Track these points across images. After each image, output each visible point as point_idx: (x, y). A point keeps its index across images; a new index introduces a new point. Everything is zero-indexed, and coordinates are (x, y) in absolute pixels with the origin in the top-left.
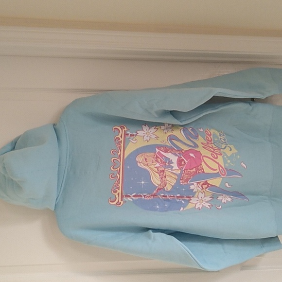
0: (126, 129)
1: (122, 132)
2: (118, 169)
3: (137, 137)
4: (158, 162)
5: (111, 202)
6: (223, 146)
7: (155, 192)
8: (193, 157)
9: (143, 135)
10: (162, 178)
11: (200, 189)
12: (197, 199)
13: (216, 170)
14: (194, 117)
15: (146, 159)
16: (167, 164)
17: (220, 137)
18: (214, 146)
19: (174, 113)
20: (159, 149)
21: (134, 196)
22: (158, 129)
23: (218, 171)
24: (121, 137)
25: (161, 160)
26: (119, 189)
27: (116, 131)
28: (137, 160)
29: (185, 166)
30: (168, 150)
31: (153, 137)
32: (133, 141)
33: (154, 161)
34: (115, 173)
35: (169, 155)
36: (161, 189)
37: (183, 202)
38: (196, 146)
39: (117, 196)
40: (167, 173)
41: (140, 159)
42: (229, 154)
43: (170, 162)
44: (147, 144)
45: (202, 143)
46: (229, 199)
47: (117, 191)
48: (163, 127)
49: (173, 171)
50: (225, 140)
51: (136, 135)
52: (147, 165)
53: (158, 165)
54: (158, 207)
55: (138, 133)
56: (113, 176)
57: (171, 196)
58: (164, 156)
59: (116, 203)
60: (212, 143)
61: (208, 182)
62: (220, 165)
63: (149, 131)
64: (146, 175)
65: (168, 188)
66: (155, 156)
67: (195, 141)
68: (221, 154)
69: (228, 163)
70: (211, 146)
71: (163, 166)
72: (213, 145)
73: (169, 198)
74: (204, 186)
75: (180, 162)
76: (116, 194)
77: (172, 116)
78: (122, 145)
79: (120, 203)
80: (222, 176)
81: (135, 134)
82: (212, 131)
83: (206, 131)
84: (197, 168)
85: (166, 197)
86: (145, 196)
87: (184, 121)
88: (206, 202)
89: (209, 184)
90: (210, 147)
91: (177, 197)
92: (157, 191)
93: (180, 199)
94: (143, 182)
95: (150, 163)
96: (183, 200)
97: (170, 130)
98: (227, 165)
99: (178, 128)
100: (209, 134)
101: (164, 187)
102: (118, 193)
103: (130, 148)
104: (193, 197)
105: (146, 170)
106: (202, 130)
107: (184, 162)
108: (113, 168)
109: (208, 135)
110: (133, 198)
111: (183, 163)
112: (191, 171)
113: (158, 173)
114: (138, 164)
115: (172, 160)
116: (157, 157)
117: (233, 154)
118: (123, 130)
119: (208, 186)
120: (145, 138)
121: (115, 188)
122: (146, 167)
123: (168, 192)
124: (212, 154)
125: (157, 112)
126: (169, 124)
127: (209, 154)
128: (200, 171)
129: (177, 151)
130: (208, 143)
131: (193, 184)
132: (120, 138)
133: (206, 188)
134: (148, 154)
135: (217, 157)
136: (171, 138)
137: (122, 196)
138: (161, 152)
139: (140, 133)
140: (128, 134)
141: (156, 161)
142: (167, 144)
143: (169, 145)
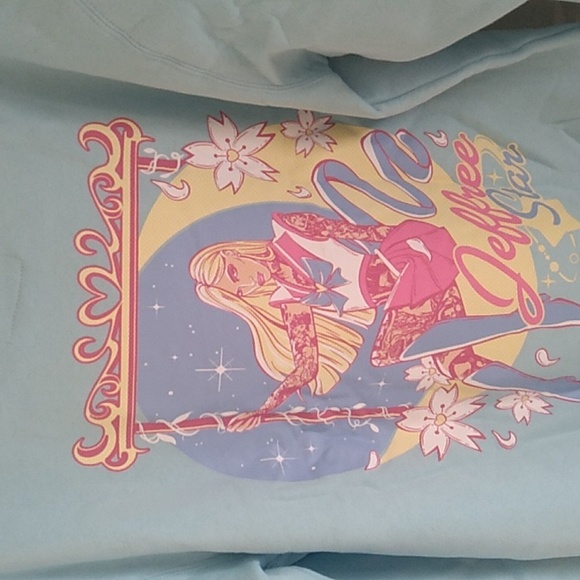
0: (137, 137)
1: (121, 151)
2: (113, 316)
3: (187, 173)
4: (283, 280)
5: (81, 453)
6: (526, 205)
7: (270, 401)
8: (421, 255)
9: (214, 162)
10: (299, 349)
11: (443, 380)
12: (426, 413)
13: (509, 302)
14: (427, 85)
15: (232, 270)
16: (322, 289)
17: (507, 168)
18: (493, 205)
19: (347, 68)
20: (283, 224)
21: (181, 425)
22: (272, 136)
23: (515, 306)
24: (119, 170)
25: (295, 273)
26: (118, 404)
27: (96, 146)
28: (194, 272)
29: (391, 294)
30: (321, 226)
31: (256, 169)
32: (172, 192)
33: (267, 275)
34: (100, 335)
35: (329, 251)
36: (294, 389)
37: (375, 428)
38: (429, 207)
39: (110, 431)
40: (321, 326)
41: (205, 268)
42: (554, 235)
43: (334, 277)
44: (230, 202)
45: (446, 194)
46: (538, 405)
47: (107, 412)
48: (292, 130)
49: (346, 318)
50: (525, 179)
51: (183, 162)
52: (239, 295)
53: (283, 294)
54: (280, 459)
55: (191, 155)
56: (88, 350)
57: (330, 413)
58: (309, 254)
59: (108, 460)
60: (481, 194)
61: (477, 350)
62: (522, 285)
63: (238, 147)
64: (238, 340)
65: (325, 382)
66: (272, 256)
67: (418, 183)
68: (525, 240)
69: (554, 276)
70: (483, 207)
71: (303, 297)
72: (487, 199)
73: (324, 420)
74: (460, 369)
75: (371, 278)
76: (107, 423)
77: (340, 80)
78: (125, 207)
79: (125, 455)
80: (529, 327)
81: (178, 157)
82: (482, 144)
83: (458, 144)
84: (437, 298)
85: (313, 416)
86: (226, 420)
87: (386, 101)
88: (457, 421)
89: (479, 358)
90: (478, 209)
91: (355, 413)
92: (280, 398)
93: (362, 420)
94: (221, 370)
95: (249, 285)
96: (374, 420)
97: (322, 140)
98: (549, 281)
99: (353, 134)
100: (471, 155)
101: (306, 383)
102: (112, 417)
103: (163, 223)
104: (411, 408)
105: (234, 317)
106: (442, 141)
107: (391, 279)
108: (88, 313)
109: (466, 158)
110: (179, 431)
111: (383, 281)
112: (417, 312)
113: (285, 328)
114: (202, 292)
115: (339, 270)
116: (279, 260)
117: (567, 235)
118: (127, 141)
119: (474, 367)
120: (225, 176)
121: (100, 397)
122: (234, 306)
123: (323, 397)
124: (491, 239)
125: (278, 61)
126: (316, 116)
127: (480, 240)
128: (448, 312)
129: (357, 229)
130: (468, 194)
131: (418, 362)
132: (116, 176)
133: (466, 374)
134: (241, 247)
135: (513, 249)
136: (329, 174)
137: (133, 429)
138: (292, 235)
139: (202, 154)
140: (147, 161)
141: (275, 276)
142: (315, 201)
143: (322, 205)
